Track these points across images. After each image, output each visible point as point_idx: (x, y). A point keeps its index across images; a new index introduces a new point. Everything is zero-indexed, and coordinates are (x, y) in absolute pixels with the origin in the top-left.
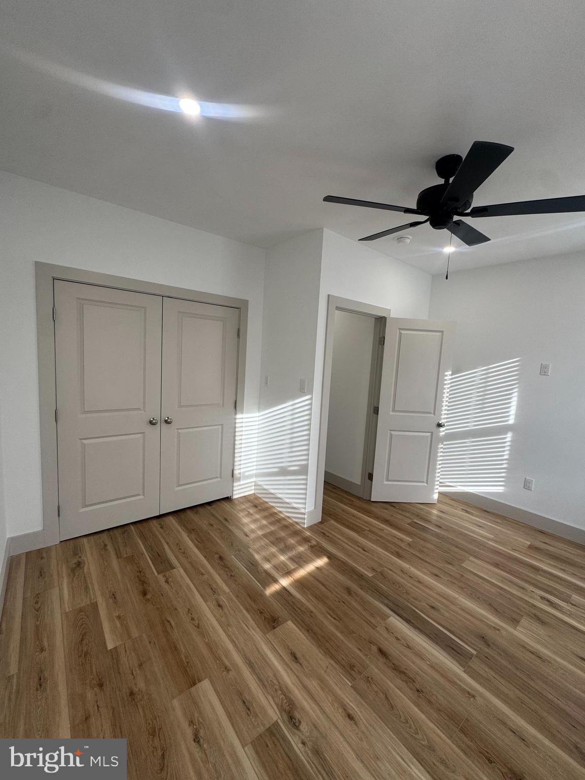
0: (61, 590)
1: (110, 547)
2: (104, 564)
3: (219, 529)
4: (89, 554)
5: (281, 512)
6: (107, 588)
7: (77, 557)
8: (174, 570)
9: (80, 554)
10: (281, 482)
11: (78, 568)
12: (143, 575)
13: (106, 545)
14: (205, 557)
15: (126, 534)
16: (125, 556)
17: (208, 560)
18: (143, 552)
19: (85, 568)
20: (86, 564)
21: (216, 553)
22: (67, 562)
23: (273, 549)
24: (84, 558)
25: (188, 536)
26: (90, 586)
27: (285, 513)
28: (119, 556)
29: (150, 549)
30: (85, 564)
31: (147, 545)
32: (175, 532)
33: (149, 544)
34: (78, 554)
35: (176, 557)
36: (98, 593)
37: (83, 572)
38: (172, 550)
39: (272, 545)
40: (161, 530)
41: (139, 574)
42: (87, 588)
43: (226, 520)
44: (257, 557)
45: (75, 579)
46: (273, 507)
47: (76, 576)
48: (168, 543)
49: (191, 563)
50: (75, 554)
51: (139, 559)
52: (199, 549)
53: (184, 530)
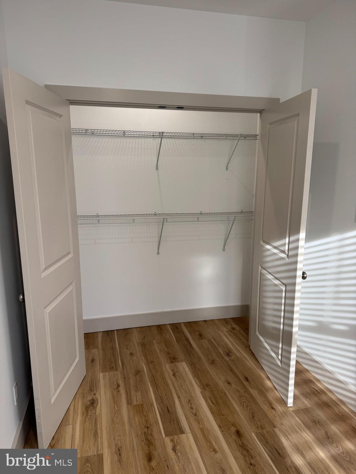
0: (74, 429)
1: (122, 390)
2: (115, 408)
3: (238, 391)
4: (102, 392)
5: (318, 381)
6: (114, 439)
7: (93, 393)
8: (183, 435)
9: (95, 391)
10: (321, 342)
11: (91, 408)
12: (150, 432)
13: (118, 386)
14: (220, 427)
15: (139, 375)
16: (135, 403)
17: (222, 432)
18: (153, 402)
19: (98, 407)
20: (99, 405)
21: (234, 425)
22: (84, 397)
23: (308, 436)
24: (98, 396)
25: (201, 392)
26: (99, 432)
27: (325, 383)
28: (129, 402)
29: (160, 400)
30: (98, 403)
31: (158, 395)
32: (188, 383)
33: (160, 393)
34: (93, 391)
35: (187, 418)
36: (106, 444)
37: (95, 413)
38: (182, 406)
39: (306, 429)
40: (173, 378)
41: (146, 430)
42: (96, 434)
43: (247, 379)
44: (285, 442)
45: (87, 419)
46: (307, 370)
47: (89, 417)
48: (179, 397)
49: (202, 430)
50: (91, 390)
51: (148, 410)
52: (212, 413)
53: (196, 383)
